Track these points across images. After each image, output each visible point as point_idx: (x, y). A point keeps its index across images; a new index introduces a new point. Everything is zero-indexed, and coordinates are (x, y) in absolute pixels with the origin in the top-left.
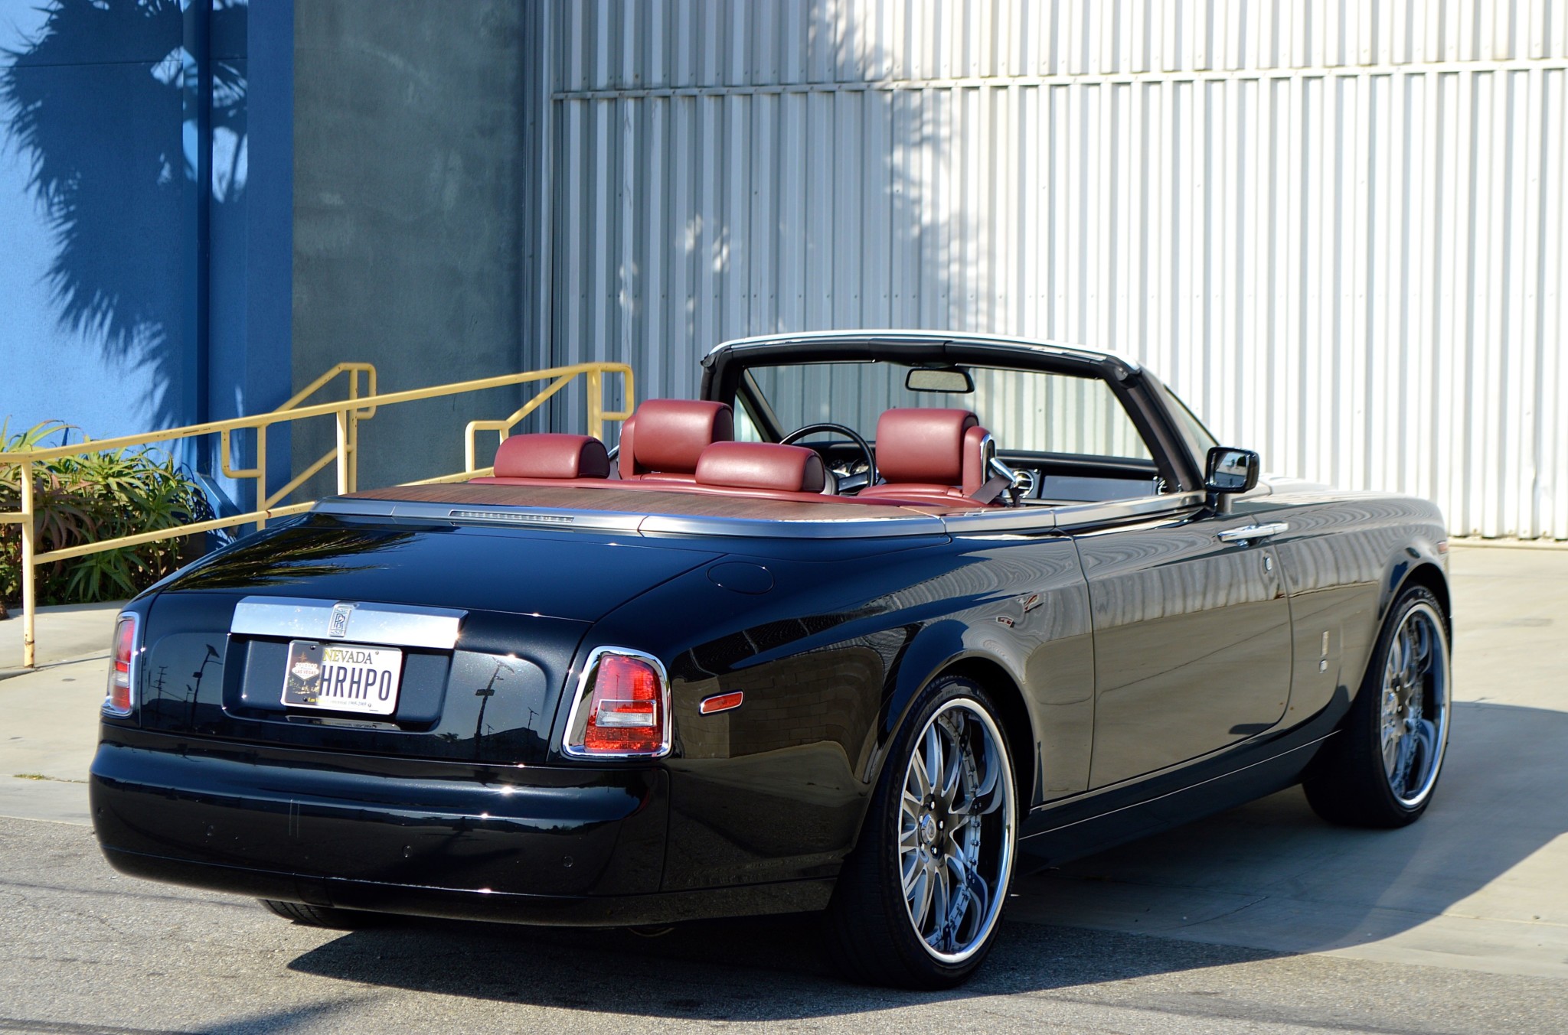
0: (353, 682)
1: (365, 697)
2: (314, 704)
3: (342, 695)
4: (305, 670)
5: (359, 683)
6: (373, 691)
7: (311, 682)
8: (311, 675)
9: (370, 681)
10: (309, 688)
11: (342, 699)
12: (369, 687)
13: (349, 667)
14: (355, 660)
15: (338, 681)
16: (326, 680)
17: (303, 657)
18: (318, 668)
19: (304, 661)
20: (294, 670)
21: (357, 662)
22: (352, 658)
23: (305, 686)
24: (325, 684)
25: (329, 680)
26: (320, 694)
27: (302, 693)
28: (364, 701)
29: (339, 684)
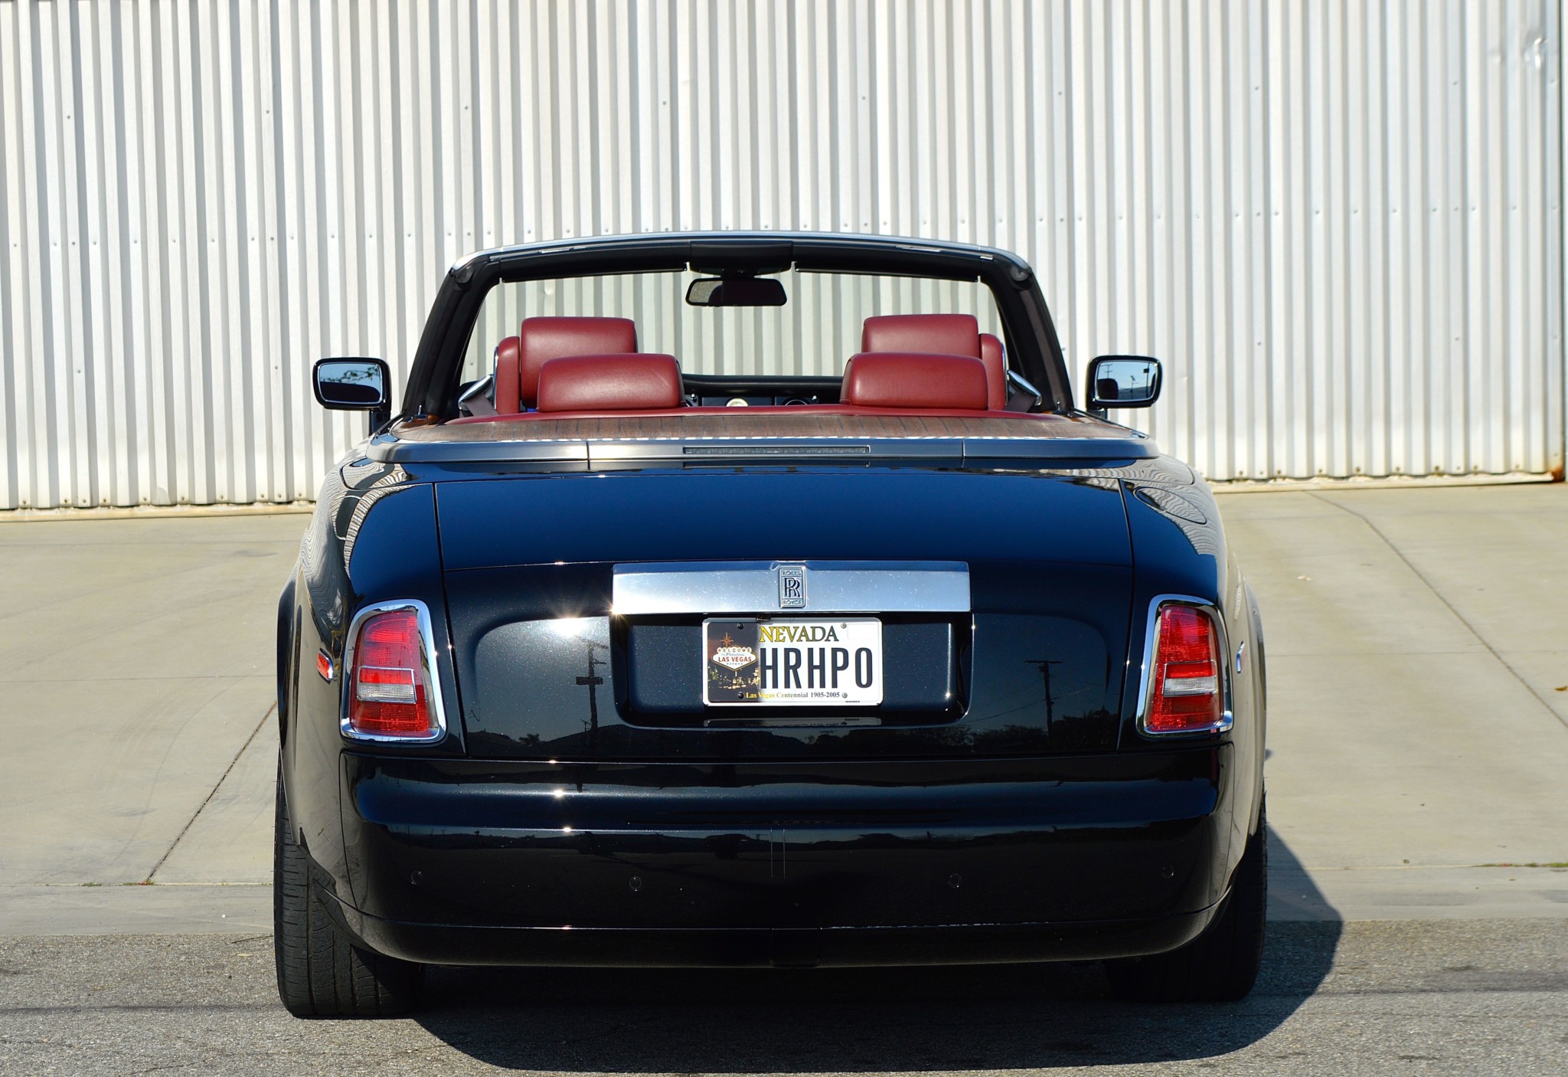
0: (811, 667)
1: (835, 685)
2: (756, 700)
3: (798, 685)
4: (733, 657)
5: (822, 667)
6: (847, 677)
7: (747, 671)
8: (745, 663)
9: (840, 663)
10: (745, 680)
11: (799, 691)
12: (839, 672)
13: (803, 647)
14: (811, 638)
15: (787, 667)
16: (769, 667)
17: (727, 640)
18: (753, 652)
19: (729, 645)
20: (716, 658)
21: (814, 640)
22: (806, 635)
23: (736, 679)
24: (769, 673)
25: (774, 667)
26: (764, 686)
27: (734, 687)
28: (835, 690)
29: (791, 671)
